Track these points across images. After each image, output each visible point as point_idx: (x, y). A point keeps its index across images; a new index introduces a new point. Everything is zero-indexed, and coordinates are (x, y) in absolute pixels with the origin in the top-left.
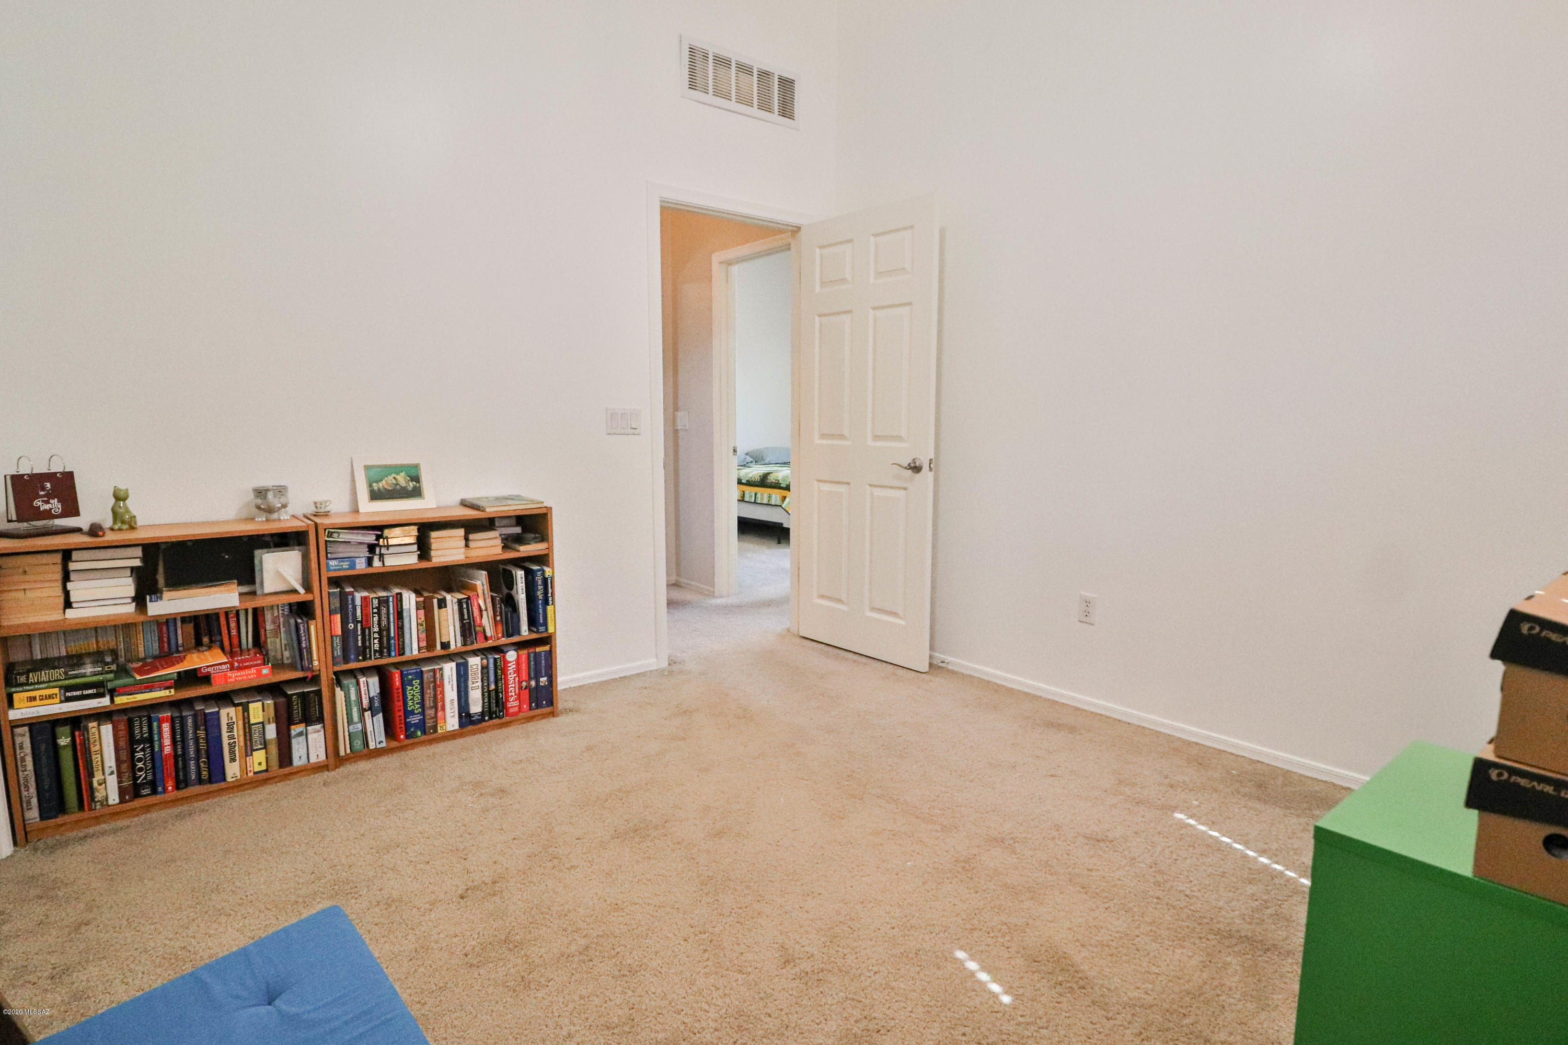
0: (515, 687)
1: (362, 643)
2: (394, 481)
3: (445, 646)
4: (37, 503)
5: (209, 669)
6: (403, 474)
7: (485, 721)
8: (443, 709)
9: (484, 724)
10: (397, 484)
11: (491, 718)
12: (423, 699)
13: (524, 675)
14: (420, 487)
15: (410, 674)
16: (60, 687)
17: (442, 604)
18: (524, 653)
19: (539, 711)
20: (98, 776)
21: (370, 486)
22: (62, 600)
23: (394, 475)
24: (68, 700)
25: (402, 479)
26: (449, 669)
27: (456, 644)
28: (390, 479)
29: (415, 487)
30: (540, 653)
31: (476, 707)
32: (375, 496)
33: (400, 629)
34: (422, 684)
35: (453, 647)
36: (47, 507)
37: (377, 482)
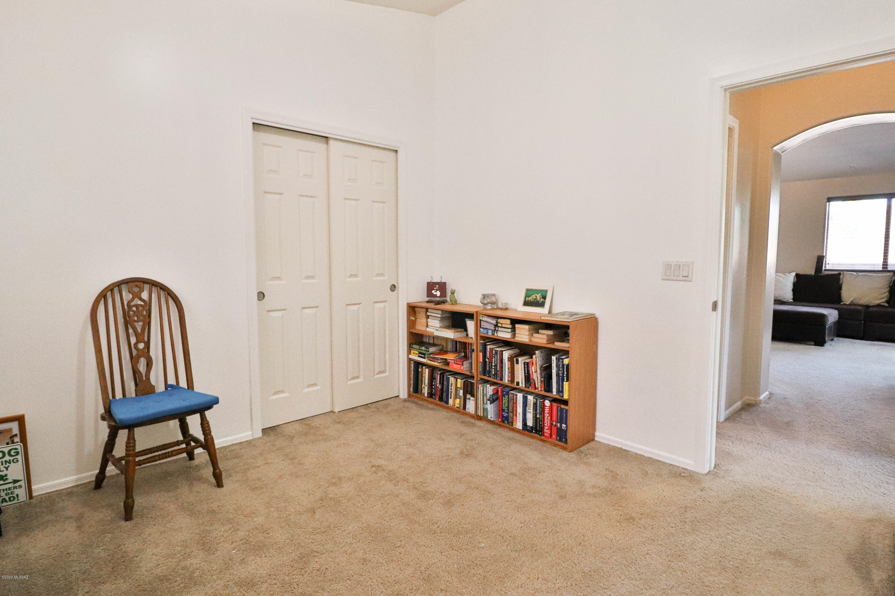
0: (548, 422)
1: (489, 369)
2: (535, 298)
3: (518, 384)
4: (433, 292)
5: (450, 361)
6: (540, 294)
7: (532, 432)
8: (516, 416)
9: (532, 434)
10: (536, 299)
11: (536, 433)
12: (508, 406)
13: (554, 418)
14: (545, 302)
15: (505, 392)
16: (419, 352)
17: (517, 362)
18: (554, 404)
19: (560, 443)
20: (423, 386)
21: (525, 298)
22: (425, 324)
23: (536, 295)
24: (419, 356)
25: (539, 296)
26: (520, 396)
27: (522, 385)
28: (534, 296)
29: (543, 301)
30: (564, 409)
31: (530, 423)
32: (526, 303)
33: (502, 367)
34: (508, 398)
35: (520, 385)
36: (436, 293)
37: (528, 297)
